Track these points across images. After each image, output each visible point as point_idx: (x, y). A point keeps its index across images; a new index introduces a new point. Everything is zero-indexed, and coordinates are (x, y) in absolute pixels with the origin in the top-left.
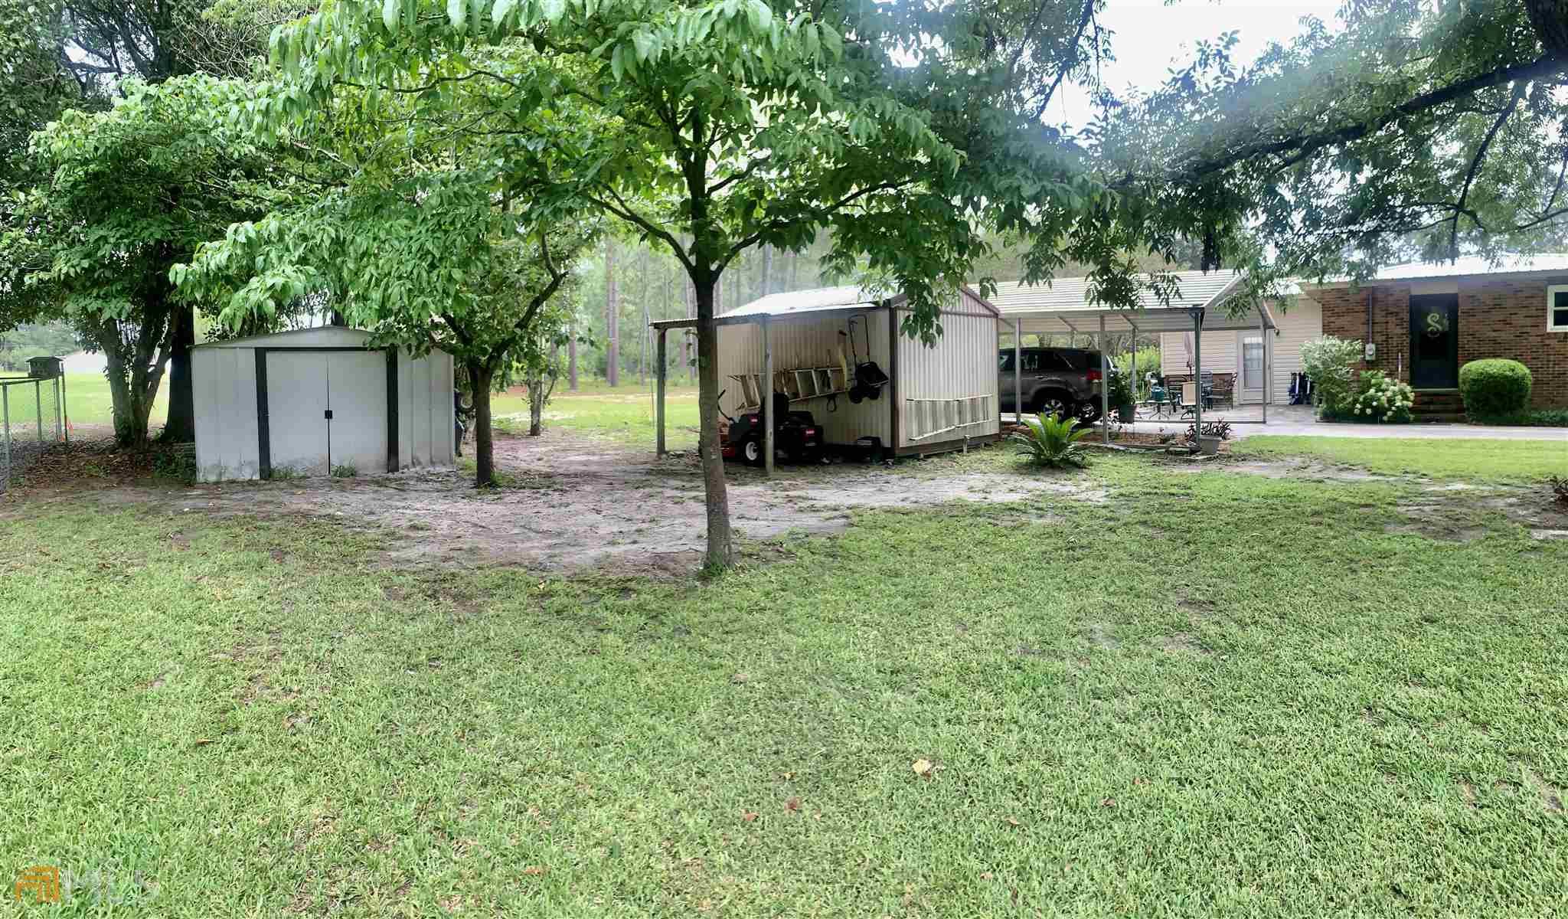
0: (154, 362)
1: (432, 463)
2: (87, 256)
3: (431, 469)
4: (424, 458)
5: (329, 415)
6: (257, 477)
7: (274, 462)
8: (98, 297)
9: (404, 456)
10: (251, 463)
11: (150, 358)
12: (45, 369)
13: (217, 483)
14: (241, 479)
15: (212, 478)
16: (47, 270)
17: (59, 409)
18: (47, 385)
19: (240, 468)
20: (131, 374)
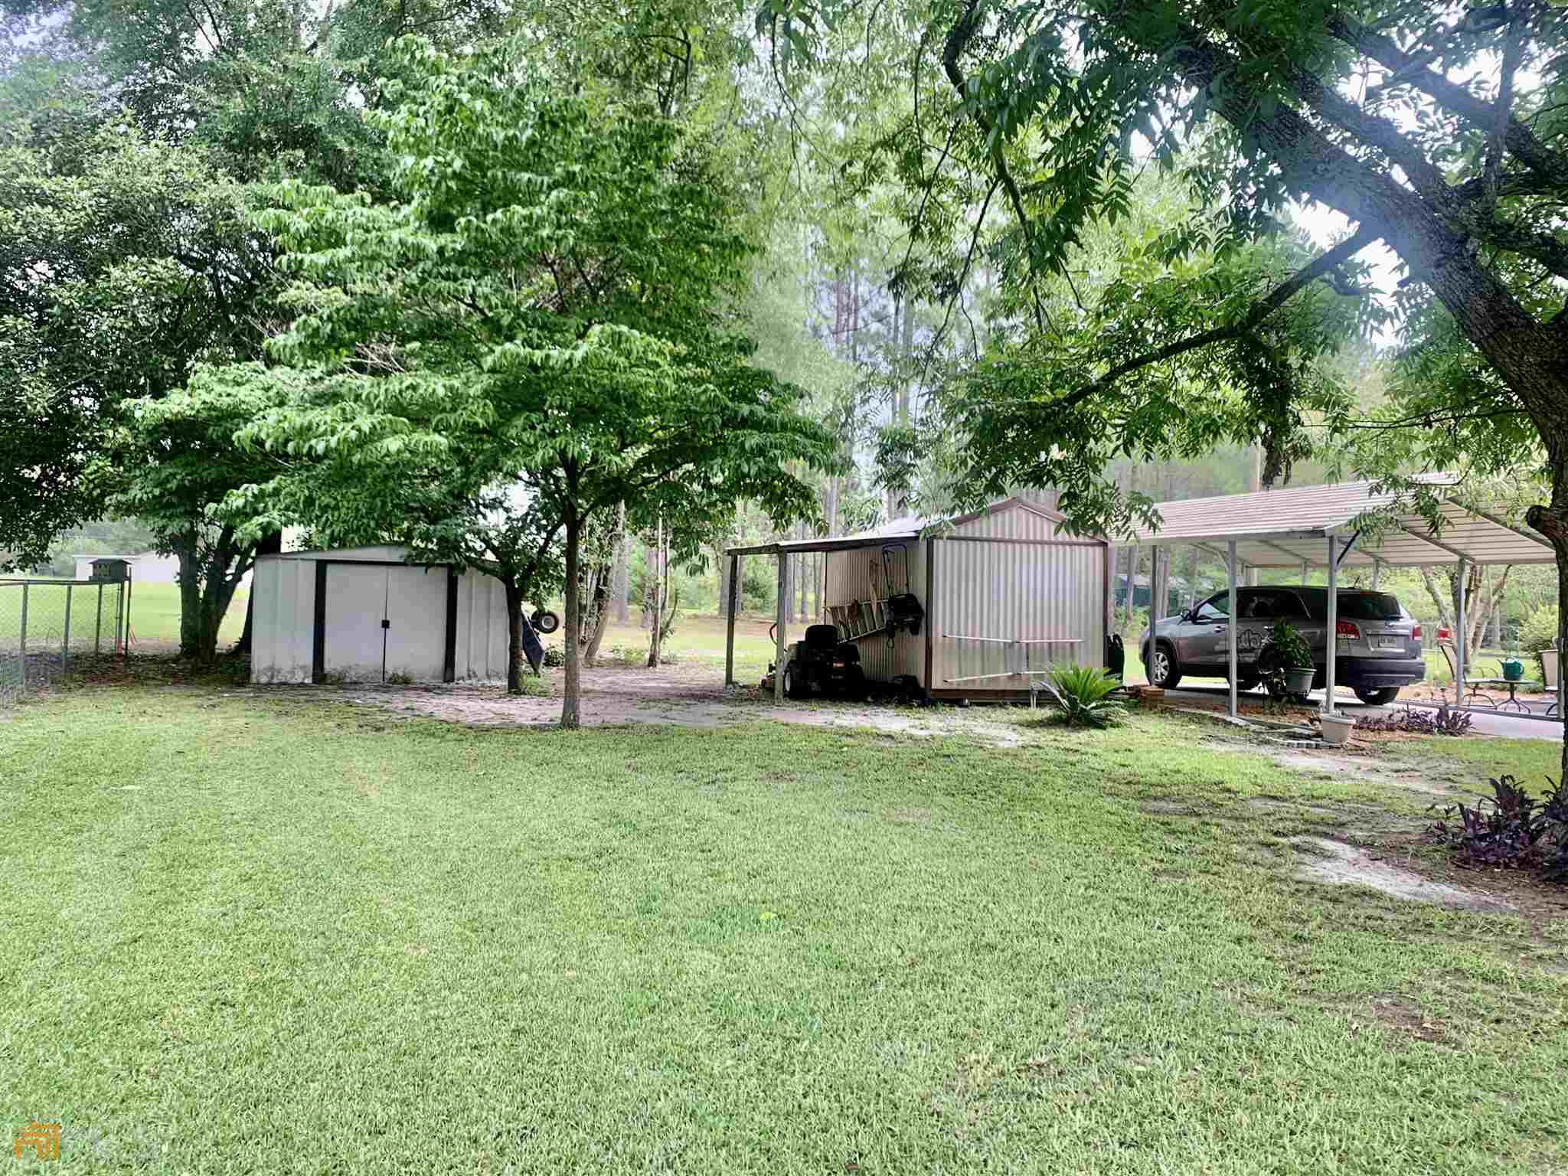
0: (231, 571)
1: (489, 677)
2: (159, 484)
3: (486, 682)
4: (481, 673)
5: (386, 624)
6: (309, 681)
7: (328, 666)
8: (164, 516)
9: (460, 669)
10: (303, 667)
11: (228, 566)
12: (112, 572)
13: (269, 684)
14: (293, 681)
15: (264, 680)
16: (124, 491)
17: (121, 617)
18: (111, 589)
19: (292, 672)
20: (204, 583)
